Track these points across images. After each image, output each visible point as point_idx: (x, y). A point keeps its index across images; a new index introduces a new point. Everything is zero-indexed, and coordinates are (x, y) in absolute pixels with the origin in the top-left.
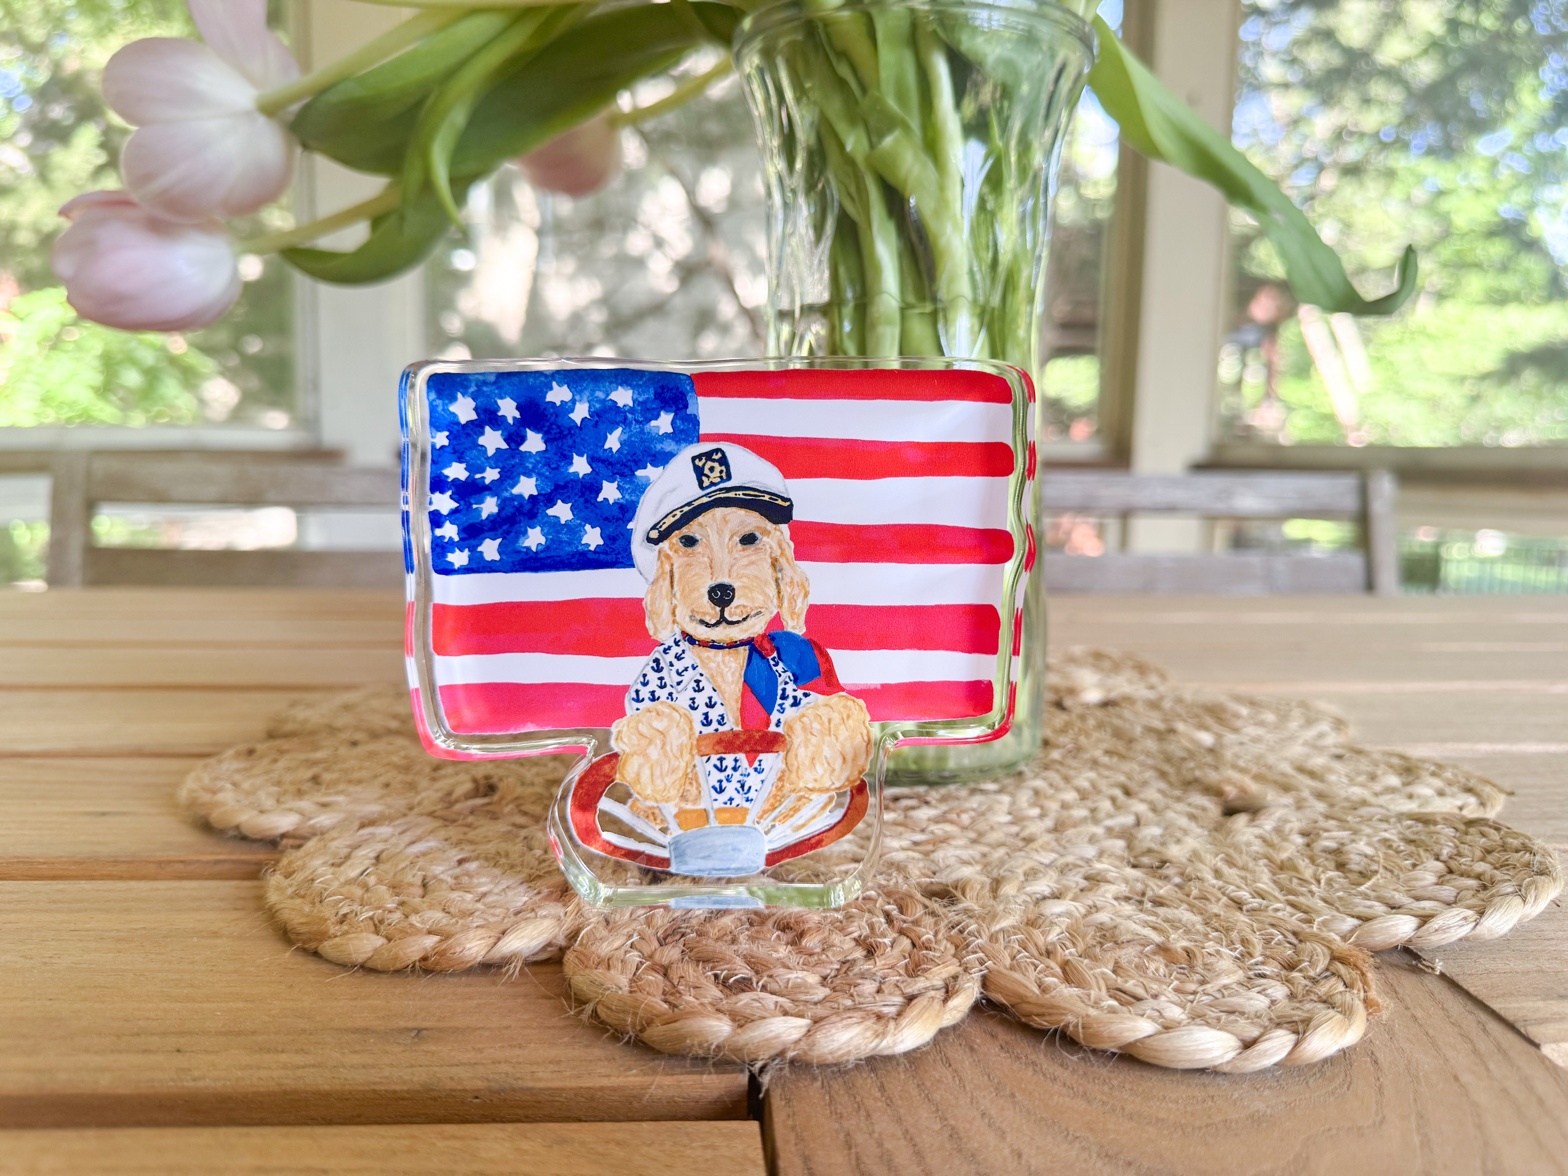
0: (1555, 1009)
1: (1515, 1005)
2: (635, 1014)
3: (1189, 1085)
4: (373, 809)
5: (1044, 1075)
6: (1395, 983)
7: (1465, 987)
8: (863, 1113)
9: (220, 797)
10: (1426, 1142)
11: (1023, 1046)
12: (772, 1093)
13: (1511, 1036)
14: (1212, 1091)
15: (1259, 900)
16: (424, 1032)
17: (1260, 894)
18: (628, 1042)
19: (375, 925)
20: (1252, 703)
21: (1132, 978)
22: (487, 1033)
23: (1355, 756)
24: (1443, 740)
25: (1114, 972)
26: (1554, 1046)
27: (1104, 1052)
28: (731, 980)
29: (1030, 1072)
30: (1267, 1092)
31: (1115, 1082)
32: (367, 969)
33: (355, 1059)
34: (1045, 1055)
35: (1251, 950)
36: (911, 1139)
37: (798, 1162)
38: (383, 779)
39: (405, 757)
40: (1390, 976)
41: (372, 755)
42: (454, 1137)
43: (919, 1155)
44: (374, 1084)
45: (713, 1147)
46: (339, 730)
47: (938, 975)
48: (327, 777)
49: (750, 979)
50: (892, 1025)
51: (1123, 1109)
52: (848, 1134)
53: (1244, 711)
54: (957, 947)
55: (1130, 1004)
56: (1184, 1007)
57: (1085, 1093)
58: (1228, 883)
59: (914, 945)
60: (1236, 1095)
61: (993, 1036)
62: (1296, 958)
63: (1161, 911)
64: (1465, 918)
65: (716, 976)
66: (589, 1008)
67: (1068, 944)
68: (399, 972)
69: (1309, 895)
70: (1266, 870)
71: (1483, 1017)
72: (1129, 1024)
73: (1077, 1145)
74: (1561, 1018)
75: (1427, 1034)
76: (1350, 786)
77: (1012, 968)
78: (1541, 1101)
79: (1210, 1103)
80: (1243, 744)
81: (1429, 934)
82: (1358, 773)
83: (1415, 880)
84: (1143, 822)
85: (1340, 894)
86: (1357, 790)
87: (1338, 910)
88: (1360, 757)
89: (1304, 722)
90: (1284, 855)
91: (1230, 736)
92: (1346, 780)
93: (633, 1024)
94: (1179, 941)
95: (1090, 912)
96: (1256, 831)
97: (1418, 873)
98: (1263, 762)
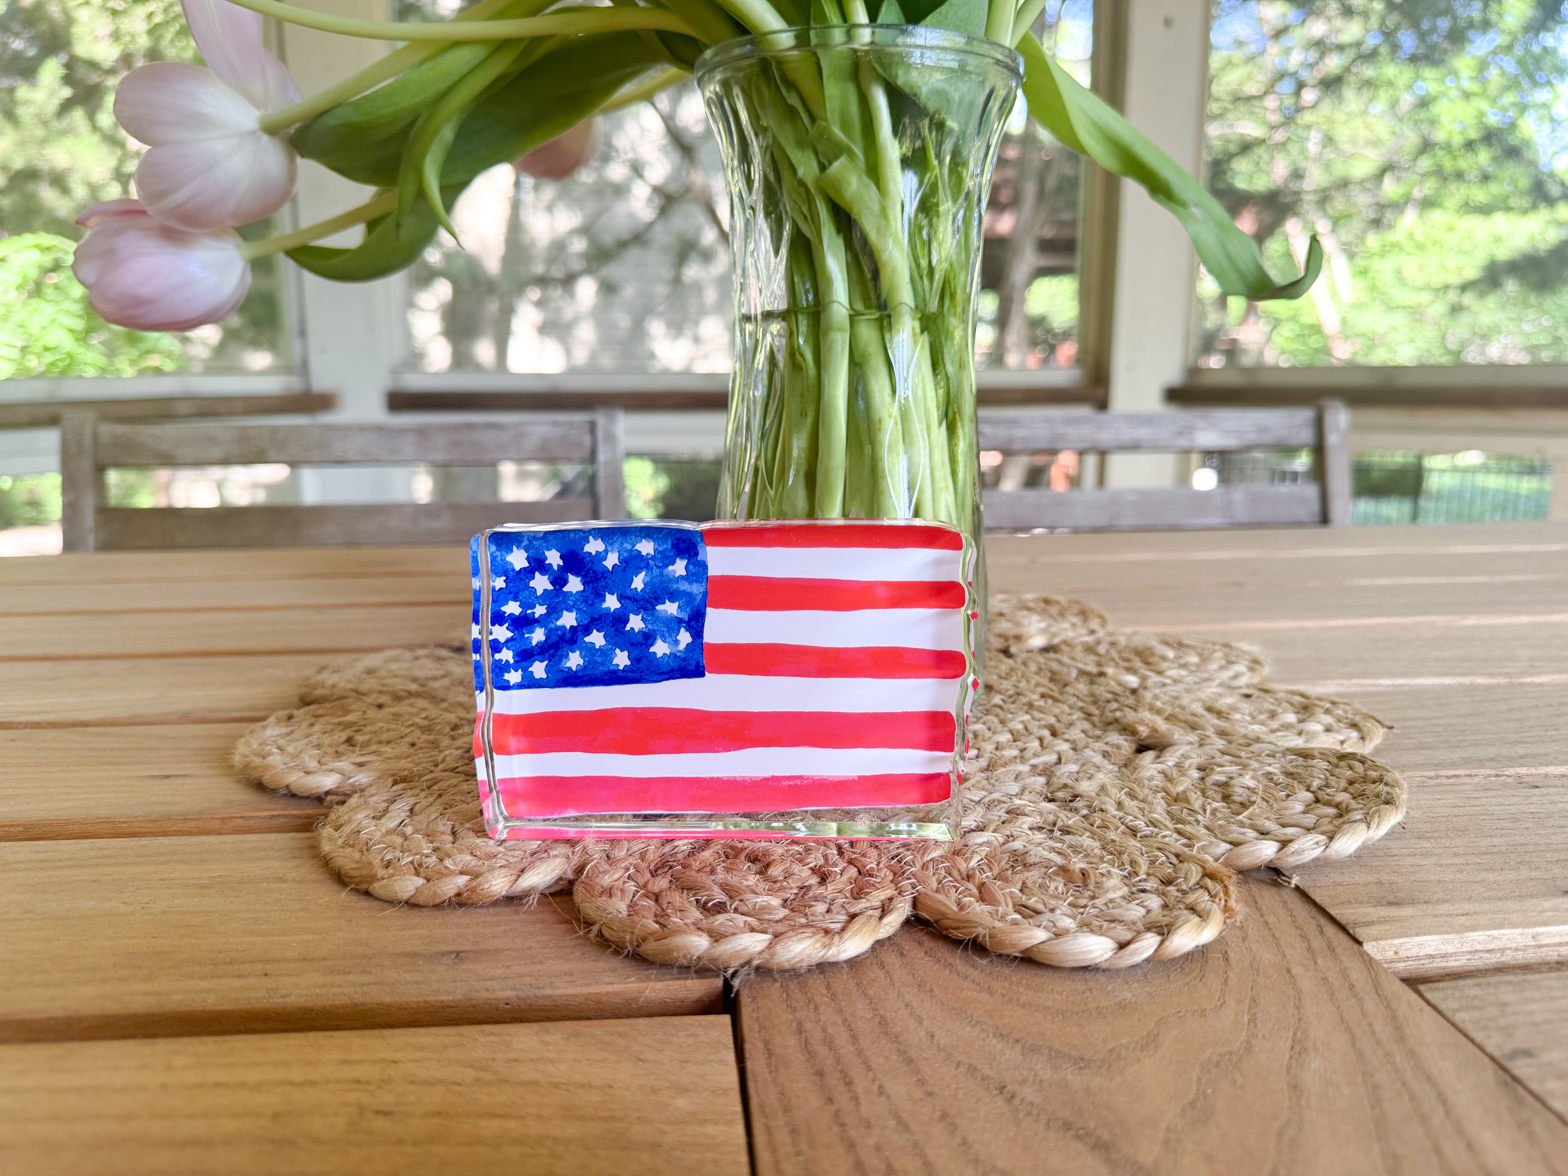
0: (1382, 914)
1: (1350, 911)
2: (633, 933)
3: (1074, 980)
4: (402, 766)
5: (958, 974)
6: (1257, 895)
7: (1313, 897)
8: (812, 1006)
9: (269, 760)
10: (1253, 1020)
11: (944, 952)
12: (740, 994)
13: (1342, 937)
14: (1091, 984)
15: (1151, 828)
16: (462, 954)
17: (1153, 823)
18: (627, 956)
19: (415, 868)
20: (1180, 646)
21: (1035, 895)
22: (513, 954)
23: (1262, 694)
25: (1021, 891)
26: (1374, 943)
27: (1008, 956)
28: (710, 904)
29: (947, 972)
30: (1135, 985)
31: (1014, 979)
32: (412, 904)
33: (409, 977)
34: (961, 959)
35: (1137, 870)
36: (849, 1026)
37: (760, 1045)
38: (408, 739)
39: (426, 718)
40: (1254, 889)
41: (396, 717)
42: (492, 1034)
43: (854, 1038)
45: (695, 1036)
46: (365, 694)
47: (877, 897)
48: (359, 738)
49: (725, 903)
50: (837, 938)
51: (1018, 1000)
52: (800, 1023)
53: (1170, 654)
54: (895, 874)
55: (1031, 917)
56: (1074, 918)
57: (989, 988)
58: (1129, 814)
59: (860, 872)
60: (1110, 987)
61: (920, 944)
62: (1173, 875)
63: (1067, 838)
64: (1318, 842)
65: (698, 901)
66: (595, 929)
67: (985, 868)
68: (438, 906)
69: (1195, 823)
70: (1162, 802)
71: (1323, 921)
72: (1026, 934)
73: (978, 1028)
74: (1385, 921)
75: (1274, 936)
76: (1251, 724)
77: (938, 891)
78: (1352, 987)
79: (1088, 994)
80: (1164, 685)
81: (1288, 856)
82: (1261, 713)
83: (1286, 809)
84: (1063, 760)
85: (1221, 822)
86: (1256, 728)
87: (1216, 836)
88: (1266, 696)
89: (1223, 662)
90: (1180, 789)
91: (1154, 678)
92: (1249, 718)
93: (631, 942)
94: (1078, 864)
95: (1007, 841)
96: (1159, 766)
97: (1289, 803)
98: (1177, 703)
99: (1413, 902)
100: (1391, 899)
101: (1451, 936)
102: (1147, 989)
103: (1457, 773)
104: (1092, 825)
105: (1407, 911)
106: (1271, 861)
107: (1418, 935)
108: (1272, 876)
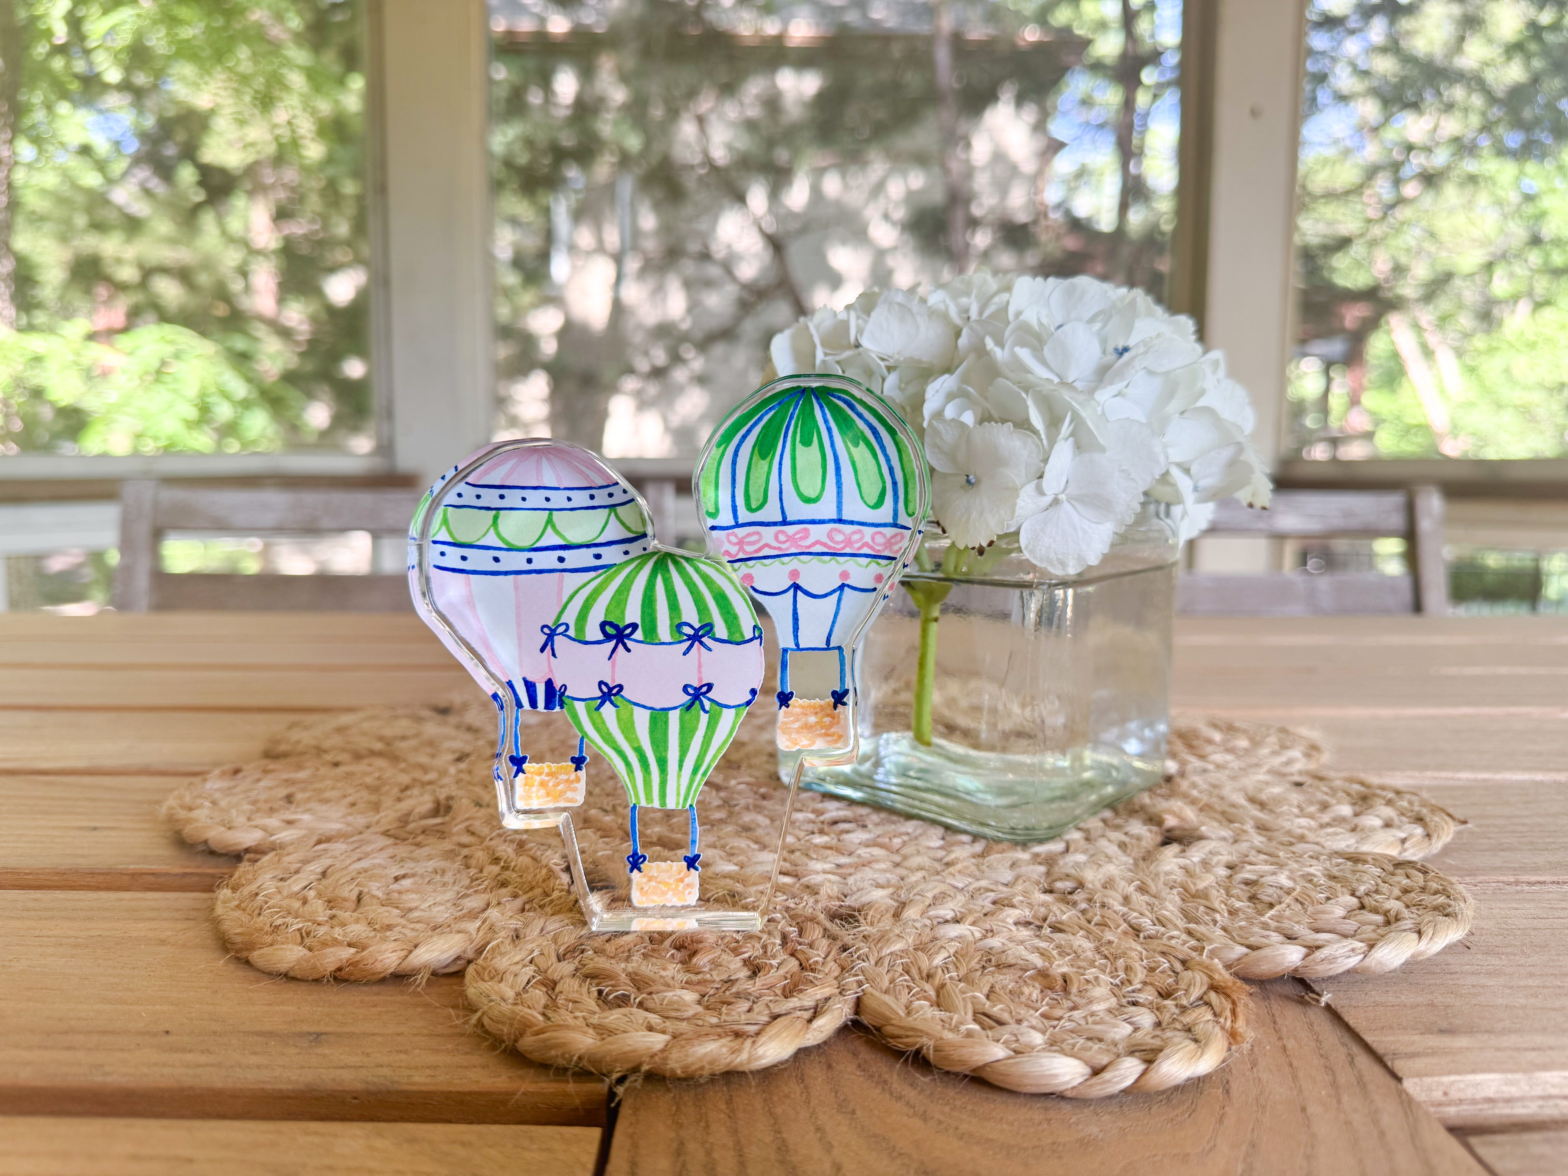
0: (1430, 1044)
1: (1391, 1038)
2: (511, 1025)
3: (1031, 1108)
4: (334, 826)
5: (891, 1094)
6: (1277, 1014)
7: (1346, 1019)
8: (703, 1124)
9: (195, 814)
10: (1249, 1171)
11: (880, 1065)
12: (623, 1103)
13: (1377, 1070)
14: (1051, 1114)
15: (1158, 927)
16: (323, 1037)
17: (1161, 922)
18: (505, 1050)
19: (302, 937)
20: (1230, 729)
21: (1001, 1002)
22: (379, 1039)
23: (1316, 782)
24: (1424, 768)
25: (988, 997)
26: (1416, 1080)
27: (957, 1074)
28: (611, 997)
29: (878, 1091)
30: (1107, 1117)
31: (958, 1103)
32: (288, 977)
33: (253, 1060)
34: (898, 1075)
35: (1132, 977)
36: (740, 1150)
37: (625, 1166)
38: (350, 799)
39: (379, 778)
40: (1275, 1006)
41: (349, 775)
42: (316, 1133)
43: (742, 1165)
44: (263, 1082)
45: (550, 1150)
46: (325, 751)
47: (811, 996)
48: (299, 796)
49: (628, 996)
50: (748, 1042)
51: (957, 1129)
52: (682, 1144)
53: (1217, 737)
54: (843, 969)
55: (992, 1029)
56: (1043, 1033)
57: (925, 1112)
58: (1134, 910)
59: (800, 967)
60: (1074, 1119)
61: (855, 1055)
62: (1175, 986)
63: (1057, 936)
64: (1353, 950)
65: (600, 992)
66: (474, 1018)
67: (951, 967)
68: (316, 981)
69: (1211, 924)
70: (1177, 898)
71: (1356, 1049)
72: (981, 1048)
73: (899, 1161)
74: (1433, 1052)
75: (1291, 1065)
76: (1298, 816)
77: (886, 992)
78: (1382, 1134)
79: (1045, 1125)
80: (1205, 771)
81: (1317, 964)
82: (1311, 803)
83: (1323, 912)
84: (1072, 849)
85: (1243, 923)
86: (1303, 821)
87: (1232, 938)
88: (1321, 784)
89: (1277, 747)
90: (1201, 885)
91: (1195, 763)
92: (1296, 811)
93: (510, 1034)
94: (1061, 967)
95: (985, 937)
96: (1182, 861)
97: (1328, 906)
98: (1216, 792)
99: (1471, 1030)
100: (1444, 1025)
101: (1517, 1076)
102: (1120, 1124)
103: (1541, 879)
104: (1089, 922)
105: (1462, 1042)
106: (1295, 970)
107: (1473, 1072)
108: (1299, 990)
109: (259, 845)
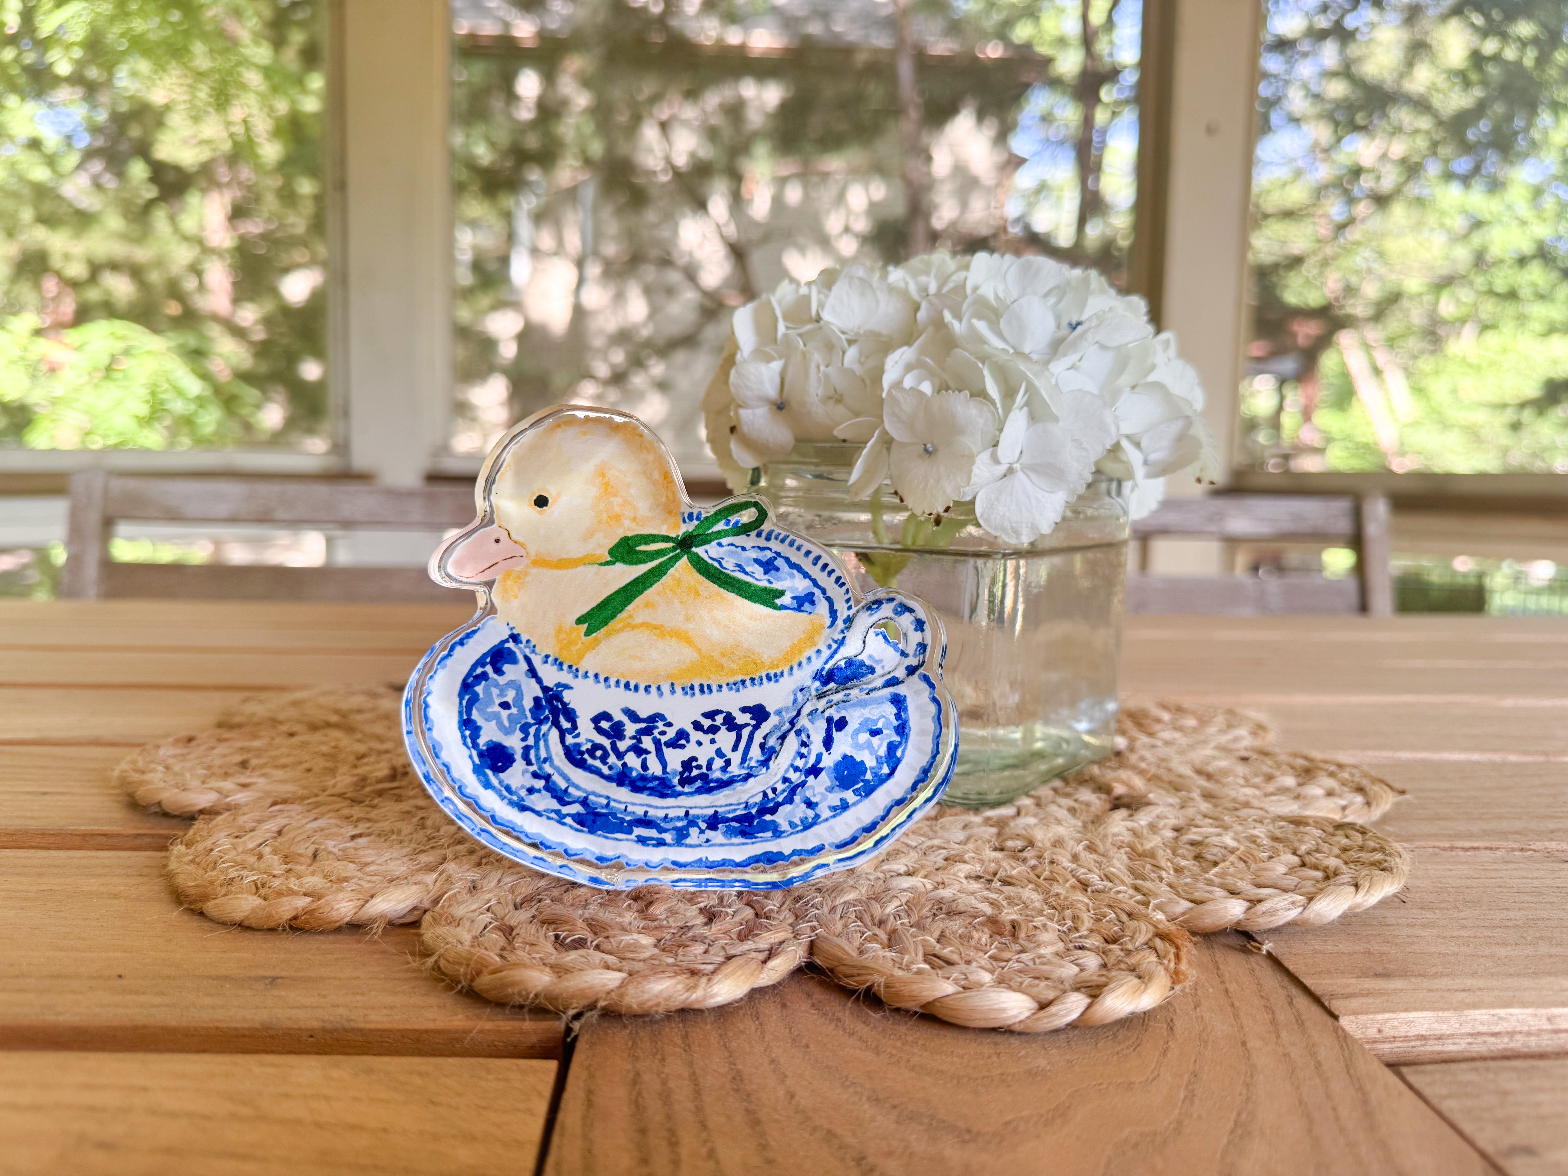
0: (1366, 986)
1: (1329, 981)
2: (468, 965)
3: (981, 1043)
4: (288, 789)
5: (844, 1030)
6: (1220, 961)
7: (1286, 965)
8: (659, 1057)
9: (148, 777)
10: (1190, 1097)
11: (833, 1004)
12: (580, 1038)
13: (1315, 1009)
14: (1001, 1048)
15: (1106, 883)
16: (280, 981)
17: (1108, 878)
18: (460, 991)
19: (257, 888)
20: (1179, 710)
21: (951, 945)
22: (335, 983)
23: (1262, 757)
24: (1365, 748)
25: (937, 940)
26: (1352, 1018)
27: (907, 1011)
28: (568, 940)
29: (831, 1027)
30: (1054, 1051)
31: (910, 1038)
32: (244, 927)
33: (207, 1001)
34: (852, 1013)
35: (1079, 925)
36: (696, 1080)
37: (581, 1094)
38: (306, 765)
39: (335, 747)
40: (1218, 954)
41: (304, 744)
42: (272, 1065)
43: (698, 1092)
44: (219, 1021)
45: (506, 1080)
46: (281, 723)
47: (766, 940)
48: (254, 762)
49: (586, 940)
50: (704, 980)
51: (908, 1061)
52: (638, 1074)
53: (1166, 716)
54: (797, 917)
55: (941, 968)
56: (992, 972)
57: (877, 1046)
58: (1083, 867)
59: (757, 915)
60: (1023, 1053)
61: (809, 995)
62: (1121, 934)
63: (1007, 889)
64: (1295, 903)
65: (557, 937)
66: (431, 961)
67: (903, 914)
68: (272, 930)
69: (1157, 880)
70: (1125, 857)
71: (1294, 991)
72: (928, 985)
73: (851, 1090)
74: (1369, 994)
75: (1232, 1005)
76: (1242, 786)
77: (840, 936)
78: (1318, 1065)
79: (995, 1058)
80: (1153, 746)
81: (1258, 916)
82: (1257, 776)
83: (1266, 869)
84: (1023, 813)
85: (1188, 880)
86: (1249, 791)
87: (1178, 894)
88: (1266, 759)
89: (1224, 727)
90: (1148, 846)
91: (1144, 739)
92: (1241, 781)
93: (465, 974)
94: (1011, 915)
95: (936, 888)
96: (1129, 824)
97: (1270, 864)
98: (1164, 764)
99: (1405, 974)
100: (1380, 970)
101: (1447, 1014)
102: (1068, 1057)
103: (1476, 844)
104: (1039, 877)
105: (1396, 984)
106: (1238, 923)
107: (1406, 1010)
108: (1241, 941)
109: (212, 806)
